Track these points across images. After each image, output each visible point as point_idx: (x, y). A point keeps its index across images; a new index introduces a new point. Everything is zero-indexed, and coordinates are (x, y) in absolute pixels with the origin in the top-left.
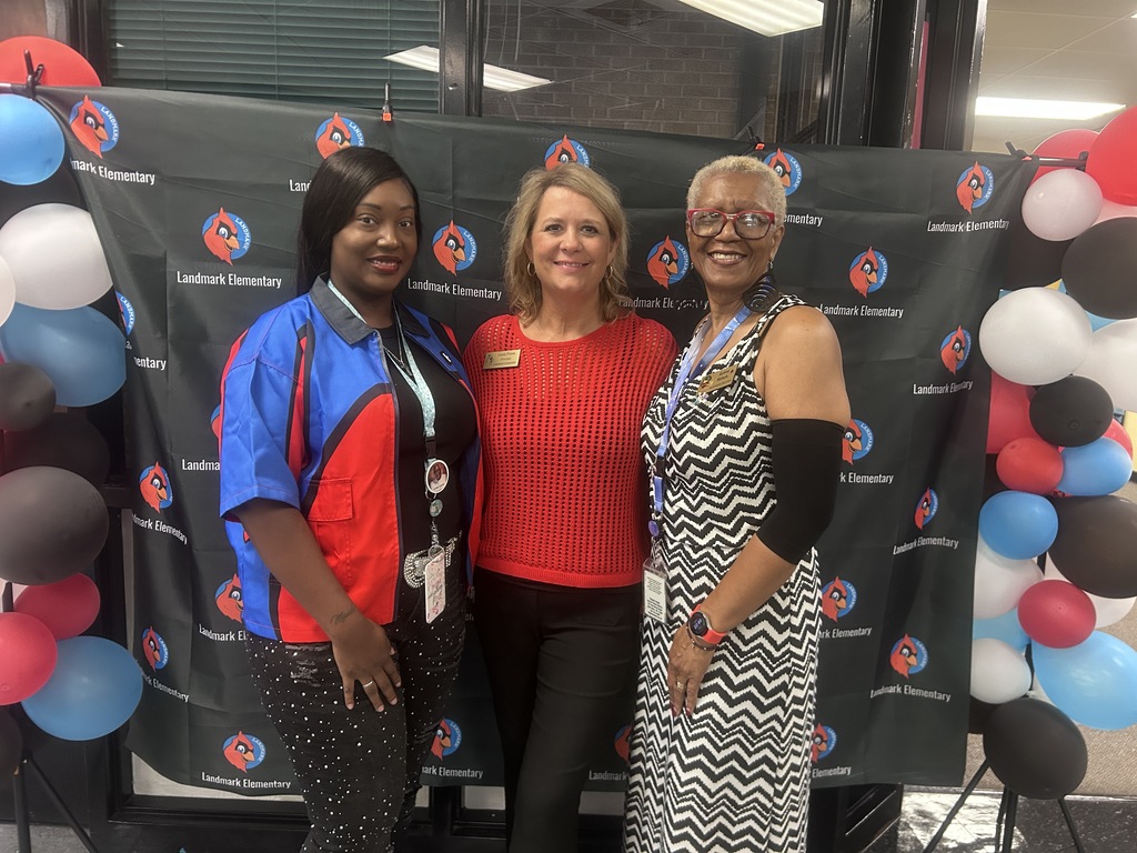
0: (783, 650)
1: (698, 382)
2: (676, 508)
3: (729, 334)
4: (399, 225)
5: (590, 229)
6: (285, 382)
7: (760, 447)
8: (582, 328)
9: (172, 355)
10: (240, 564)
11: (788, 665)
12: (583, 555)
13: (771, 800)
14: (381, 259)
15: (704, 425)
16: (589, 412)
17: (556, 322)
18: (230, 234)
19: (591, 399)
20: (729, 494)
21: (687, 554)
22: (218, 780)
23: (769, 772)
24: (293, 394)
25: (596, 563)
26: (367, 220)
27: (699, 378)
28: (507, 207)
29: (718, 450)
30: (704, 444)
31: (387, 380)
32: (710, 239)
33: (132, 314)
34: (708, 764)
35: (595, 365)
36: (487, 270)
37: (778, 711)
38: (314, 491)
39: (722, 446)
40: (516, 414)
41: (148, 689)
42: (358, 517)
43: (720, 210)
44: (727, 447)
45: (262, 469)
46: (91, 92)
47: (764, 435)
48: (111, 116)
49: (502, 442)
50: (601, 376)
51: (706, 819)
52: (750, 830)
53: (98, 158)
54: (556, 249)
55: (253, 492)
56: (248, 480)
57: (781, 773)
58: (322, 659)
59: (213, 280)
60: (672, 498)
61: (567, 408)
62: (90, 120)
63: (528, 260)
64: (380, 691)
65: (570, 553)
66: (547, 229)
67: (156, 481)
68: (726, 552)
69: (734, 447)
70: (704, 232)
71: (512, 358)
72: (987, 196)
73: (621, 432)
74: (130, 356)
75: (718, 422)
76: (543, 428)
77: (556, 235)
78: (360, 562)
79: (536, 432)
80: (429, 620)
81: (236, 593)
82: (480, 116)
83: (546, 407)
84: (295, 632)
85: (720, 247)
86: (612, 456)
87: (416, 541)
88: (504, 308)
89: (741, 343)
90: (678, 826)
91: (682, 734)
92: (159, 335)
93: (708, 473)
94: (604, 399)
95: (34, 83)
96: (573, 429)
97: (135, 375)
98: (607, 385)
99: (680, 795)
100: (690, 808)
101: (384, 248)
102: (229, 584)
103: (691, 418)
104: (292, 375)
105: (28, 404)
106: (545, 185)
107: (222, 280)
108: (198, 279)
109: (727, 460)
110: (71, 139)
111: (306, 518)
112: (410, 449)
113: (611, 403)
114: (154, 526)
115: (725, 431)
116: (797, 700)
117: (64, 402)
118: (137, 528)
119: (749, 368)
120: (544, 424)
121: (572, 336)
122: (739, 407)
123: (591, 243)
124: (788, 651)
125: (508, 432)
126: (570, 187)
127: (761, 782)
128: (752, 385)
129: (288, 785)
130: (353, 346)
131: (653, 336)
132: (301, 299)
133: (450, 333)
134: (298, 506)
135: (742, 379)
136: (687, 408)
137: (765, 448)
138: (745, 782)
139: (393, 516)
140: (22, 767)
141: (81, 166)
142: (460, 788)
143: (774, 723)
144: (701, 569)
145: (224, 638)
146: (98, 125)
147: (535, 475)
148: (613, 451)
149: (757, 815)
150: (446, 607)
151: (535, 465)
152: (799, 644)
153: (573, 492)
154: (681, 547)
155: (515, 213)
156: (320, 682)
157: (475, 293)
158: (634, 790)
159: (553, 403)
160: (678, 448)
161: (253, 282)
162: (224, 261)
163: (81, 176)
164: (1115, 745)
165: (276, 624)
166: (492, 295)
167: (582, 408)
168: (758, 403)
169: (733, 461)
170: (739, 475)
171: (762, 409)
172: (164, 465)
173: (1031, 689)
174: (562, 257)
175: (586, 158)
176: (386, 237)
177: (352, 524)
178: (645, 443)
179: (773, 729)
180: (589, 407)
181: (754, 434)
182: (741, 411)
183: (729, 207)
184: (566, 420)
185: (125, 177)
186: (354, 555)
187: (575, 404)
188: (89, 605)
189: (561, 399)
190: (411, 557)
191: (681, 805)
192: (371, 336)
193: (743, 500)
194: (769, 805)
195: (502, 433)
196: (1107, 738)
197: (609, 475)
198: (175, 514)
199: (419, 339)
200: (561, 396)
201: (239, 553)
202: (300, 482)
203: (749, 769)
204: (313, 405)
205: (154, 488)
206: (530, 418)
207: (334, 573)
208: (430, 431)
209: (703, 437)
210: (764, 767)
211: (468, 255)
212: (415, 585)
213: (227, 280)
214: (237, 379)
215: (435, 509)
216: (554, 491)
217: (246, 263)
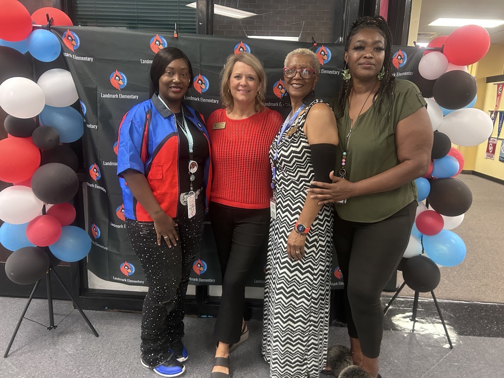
0: (316, 227)
1: (286, 133)
2: (280, 177)
3: (297, 114)
4: (181, 75)
5: (251, 78)
6: (141, 130)
7: (306, 154)
8: (248, 115)
9: (99, 124)
10: (123, 194)
11: (318, 232)
12: (248, 197)
13: (312, 281)
14: (174, 87)
15: (286, 147)
16: (249, 145)
17: (238, 112)
18: (119, 79)
19: (250, 141)
20: (296, 172)
21: (283, 193)
22: (119, 279)
23: (311, 271)
24: (144, 134)
25: (252, 200)
26: (169, 73)
27: (287, 131)
28: (221, 68)
29: (291, 156)
30: (286, 154)
31: (176, 131)
32: (291, 79)
33: (85, 109)
34: (289, 267)
35: (253, 128)
36: (213, 92)
37: (314, 249)
38: (149, 169)
39: (293, 154)
40: (223, 146)
41: (93, 246)
42: (164, 178)
43: (295, 68)
44: (295, 154)
45: (132, 159)
46: (70, 28)
47: (308, 150)
48: (77, 37)
49: (218, 156)
50: (254, 132)
51: (288, 286)
52: (304, 292)
53: (72, 52)
54: (239, 85)
55: (128, 166)
56: (127, 162)
57: (316, 272)
58: (151, 228)
59: (114, 96)
60: (278, 174)
61: (242, 144)
62: (70, 38)
63: (229, 88)
64: (170, 240)
65: (243, 196)
66: (235, 77)
67: (95, 170)
68: (296, 192)
69: (297, 155)
70: (290, 76)
71: (223, 125)
72: (405, 63)
73: (261, 153)
74: (85, 124)
75: (292, 146)
76: (233, 151)
77: (239, 80)
78: (165, 194)
79: (230, 153)
80: (190, 217)
81: (123, 211)
82: (212, 34)
83: (234, 143)
84: (142, 217)
85: (294, 82)
86: (258, 161)
87: (185, 189)
88: (220, 106)
89: (300, 117)
90: (278, 289)
91: (280, 257)
92: (95, 116)
93: (288, 164)
94: (255, 140)
95: (50, 25)
96: (243, 151)
97: (87, 131)
98: (256, 135)
99: (279, 278)
100: (283, 283)
101: (175, 83)
102: (121, 207)
103: (283, 145)
104: (143, 127)
105: (50, 140)
106: (235, 61)
107: (117, 96)
108: (108, 96)
109: (295, 159)
110: (63, 45)
111: (146, 178)
112: (183, 157)
113: (258, 142)
114: (94, 186)
115: (294, 149)
116: (320, 245)
117: (62, 141)
118: (89, 187)
119: (302, 126)
120: (233, 149)
121: (244, 117)
122: (298, 140)
123: (251, 83)
124: (317, 227)
125: (220, 153)
126: (244, 62)
127: (308, 274)
128: (303, 132)
129: (143, 282)
130: (165, 118)
131: (274, 117)
132: (148, 101)
133: (202, 117)
134: (143, 173)
135: (300, 130)
136: (282, 141)
137: (308, 155)
138: (303, 274)
139: (177, 179)
140: (49, 271)
141: (67, 55)
142: (207, 286)
143: (312, 253)
144: (287, 198)
145: (119, 227)
146: (72, 40)
147: (230, 168)
148: (258, 159)
149: (307, 286)
150: (196, 214)
151: (230, 165)
152: (322, 226)
153: (244, 174)
154: (281, 191)
155: (224, 70)
156: (150, 236)
157: (209, 101)
158: (267, 281)
159: (237, 142)
160: (279, 156)
161: (128, 97)
162: (118, 89)
163: (67, 58)
164: (472, 284)
165: (135, 215)
166: (215, 101)
167: (247, 144)
168: (305, 138)
169: (297, 159)
170: (299, 165)
171: (306, 141)
172: (98, 164)
173: (423, 253)
174: (240, 88)
175: (249, 50)
176: (176, 79)
177: (162, 180)
178: (270, 156)
179: (312, 255)
180: (250, 144)
181: (304, 150)
182: (299, 142)
183: (298, 67)
184: (241, 148)
185: (83, 59)
186: (162, 192)
187: (245, 142)
188: (72, 215)
189: (240, 141)
190: (182, 195)
191: (280, 282)
192: (172, 115)
193: (302, 174)
194: (312, 283)
195: (218, 152)
196: (469, 282)
197: (257, 168)
198: (102, 182)
199: (189, 118)
200: (240, 139)
201: (123, 190)
202: (145, 165)
203: (304, 269)
204: (150, 138)
205: (94, 173)
206: (228, 148)
207: (156, 198)
208: (191, 151)
209: (286, 151)
210: (309, 269)
211: (206, 87)
212: (184, 204)
213: (119, 96)
214: (124, 128)
215: (192, 178)
216: (237, 174)
217: (126, 90)
